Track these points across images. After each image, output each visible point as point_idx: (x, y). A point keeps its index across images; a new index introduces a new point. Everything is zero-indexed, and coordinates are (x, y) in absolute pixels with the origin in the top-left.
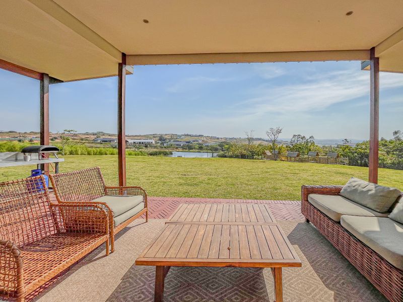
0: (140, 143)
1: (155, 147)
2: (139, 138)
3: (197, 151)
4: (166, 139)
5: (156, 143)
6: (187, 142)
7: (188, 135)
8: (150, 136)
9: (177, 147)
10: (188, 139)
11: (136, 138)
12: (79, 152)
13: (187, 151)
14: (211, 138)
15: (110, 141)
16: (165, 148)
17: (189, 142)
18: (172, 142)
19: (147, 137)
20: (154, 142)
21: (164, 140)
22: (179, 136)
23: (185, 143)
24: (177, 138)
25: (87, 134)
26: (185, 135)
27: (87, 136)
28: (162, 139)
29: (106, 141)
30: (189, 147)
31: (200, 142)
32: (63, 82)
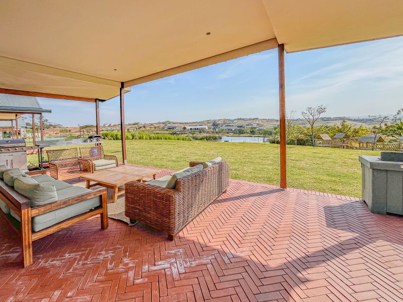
0: (195, 129)
1: (208, 132)
2: (196, 124)
3: (249, 135)
4: (219, 124)
5: (209, 128)
6: (238, 127)
7: (241, 119)
8: (205, 122)
9: (228, 132)
10: (240, 123)
11: (193, 124)
12: (144, 137)
13: (237, 135)
14: (268, 121)
15: (173, 128)
16: (217, 133)
17: (241, 127)
18: (224, 128)
19: (201, 123)
20: (207, 128)
21: (217, 126)
22: (231, 120)
23: (237, 128)
24: (229, 123)
25: (159, 123)
26: (238, 119)
27: (159, 125)
28: (215, 125)
29: (171, 129)
30: (240, 132)
31: (255, 126)
32: (105, 100)
